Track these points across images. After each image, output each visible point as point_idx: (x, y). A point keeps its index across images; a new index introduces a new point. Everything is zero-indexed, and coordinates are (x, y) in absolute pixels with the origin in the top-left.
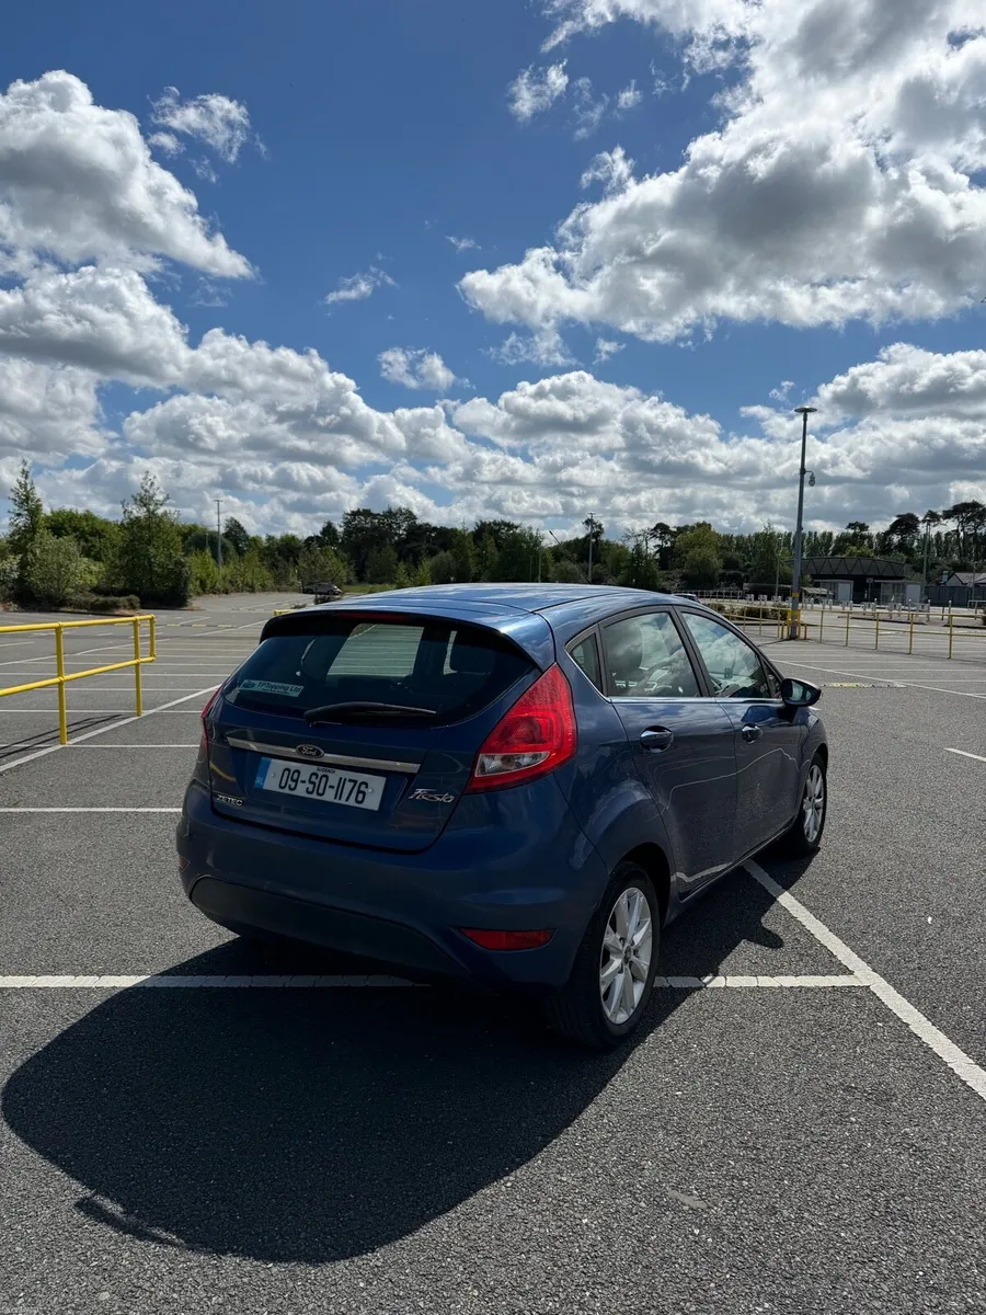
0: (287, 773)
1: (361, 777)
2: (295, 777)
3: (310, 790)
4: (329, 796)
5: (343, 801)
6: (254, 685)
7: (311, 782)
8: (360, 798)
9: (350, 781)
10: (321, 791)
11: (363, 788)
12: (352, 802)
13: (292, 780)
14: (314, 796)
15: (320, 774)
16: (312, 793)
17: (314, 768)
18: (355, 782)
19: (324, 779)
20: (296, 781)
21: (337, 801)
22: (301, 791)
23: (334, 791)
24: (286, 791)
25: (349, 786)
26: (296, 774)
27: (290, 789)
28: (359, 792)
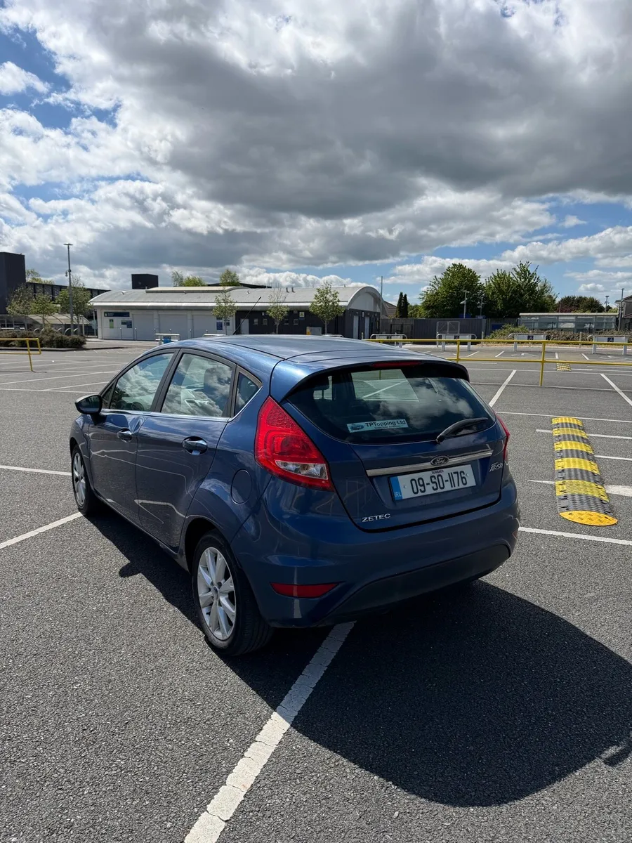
0: (413, 482)
1: (458, 469)
2: (421, 483)
3: (435, 487)
4: (448, 487)
5: (457, 487)
6: (362, 427)
7: (433, 483)
8: (464, 482)
9: (454, 473)
10: (442, 486)
11: (463, 475)
12: (462, 486)
13: (421, 486)
14: (439, 490)
15: (436, 475)
16: (436, 489)
17: (430, 473)
18: (457, 473)
19: (440, 478)
20: (423, 485)
21: (453, 488)
22: (429, 490)
23: (449, 483)
24: (420, 494)
25: (455, 476)
26: (421, 481)
27: (422, 492)
28: (462, 478)
